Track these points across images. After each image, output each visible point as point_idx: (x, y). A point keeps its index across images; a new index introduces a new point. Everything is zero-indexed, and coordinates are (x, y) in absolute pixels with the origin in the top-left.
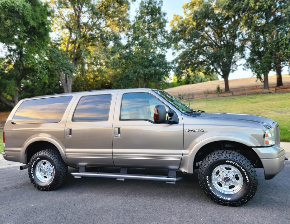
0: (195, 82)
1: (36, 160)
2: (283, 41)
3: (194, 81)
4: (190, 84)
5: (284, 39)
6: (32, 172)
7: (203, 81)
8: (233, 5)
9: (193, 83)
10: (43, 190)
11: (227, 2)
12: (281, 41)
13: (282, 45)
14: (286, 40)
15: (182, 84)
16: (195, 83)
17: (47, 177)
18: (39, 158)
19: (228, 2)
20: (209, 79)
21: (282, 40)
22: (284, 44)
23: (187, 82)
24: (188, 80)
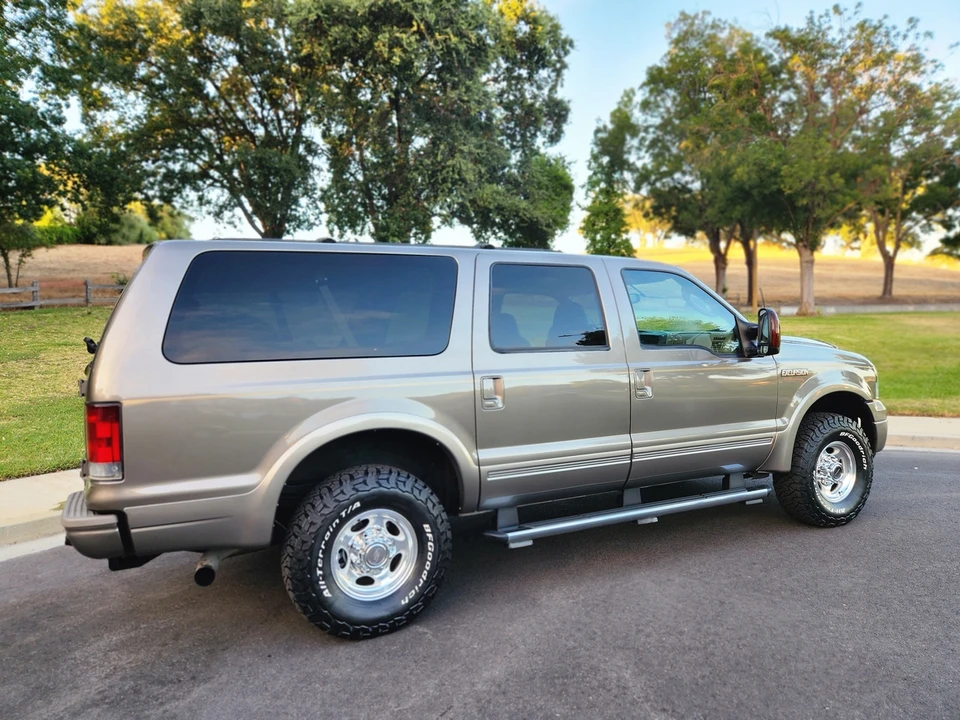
0: (120, 240)
1: (343, 514)
2: (448, 172)
3: (114, 237)
4: (99, 244)
5: (449, 166)
6: (319, 572)
7: (147, 238)
8: (330, 26)
9: (110, 243)
10: (375, 634)
11: (310, 12)
12: (441, 171)
13: (444, 181)
14: (453, 171)
15: (65, 238)
16: (120, 244)
17: (375, 577)
18: (358, 504)
19: (316, 12)
20: (164, 235)
21: (444, 168)
22: (450, 180)
23: (83, 233)
24: (89, 229)
